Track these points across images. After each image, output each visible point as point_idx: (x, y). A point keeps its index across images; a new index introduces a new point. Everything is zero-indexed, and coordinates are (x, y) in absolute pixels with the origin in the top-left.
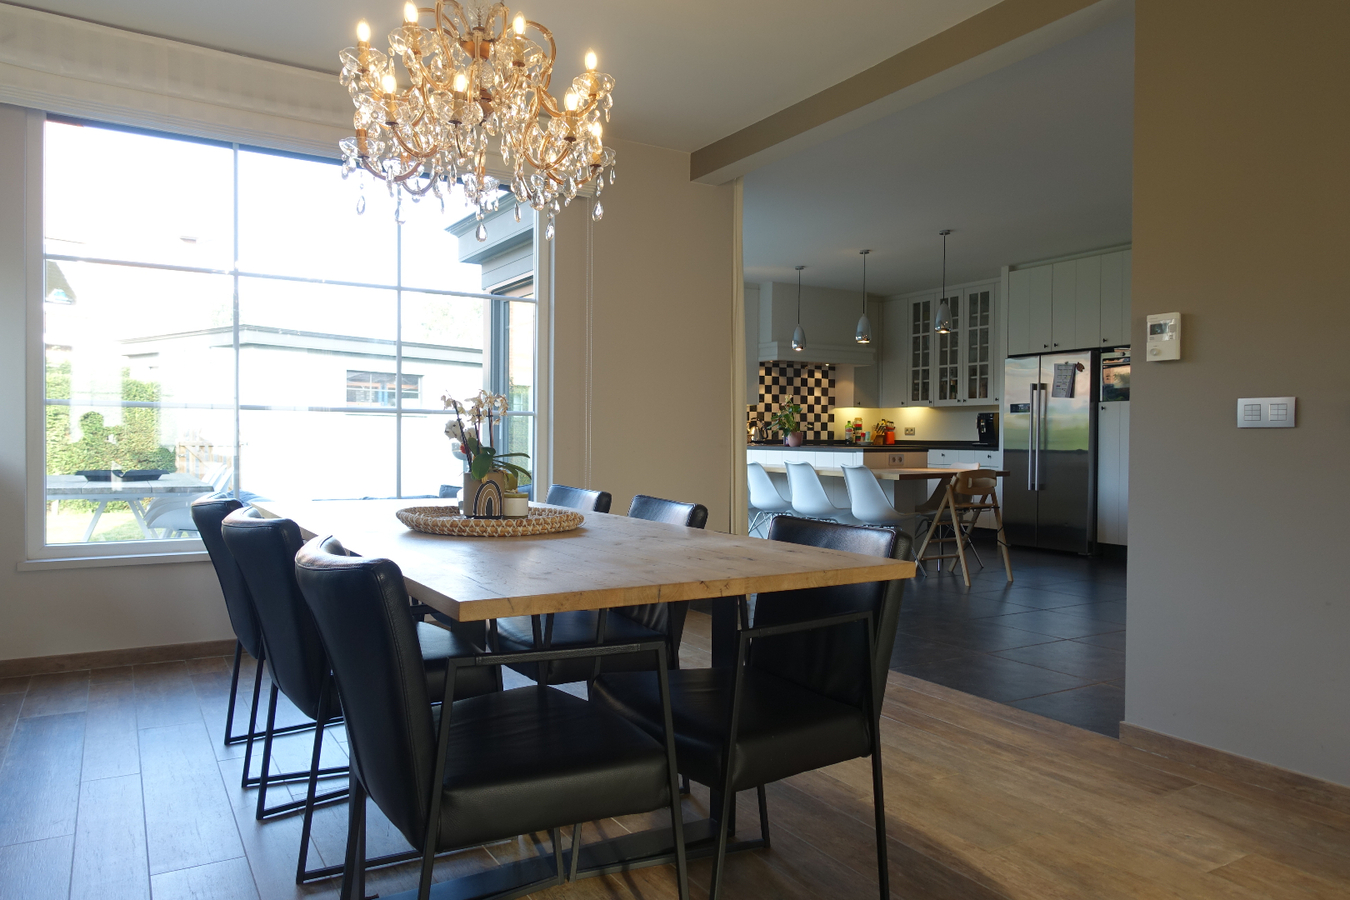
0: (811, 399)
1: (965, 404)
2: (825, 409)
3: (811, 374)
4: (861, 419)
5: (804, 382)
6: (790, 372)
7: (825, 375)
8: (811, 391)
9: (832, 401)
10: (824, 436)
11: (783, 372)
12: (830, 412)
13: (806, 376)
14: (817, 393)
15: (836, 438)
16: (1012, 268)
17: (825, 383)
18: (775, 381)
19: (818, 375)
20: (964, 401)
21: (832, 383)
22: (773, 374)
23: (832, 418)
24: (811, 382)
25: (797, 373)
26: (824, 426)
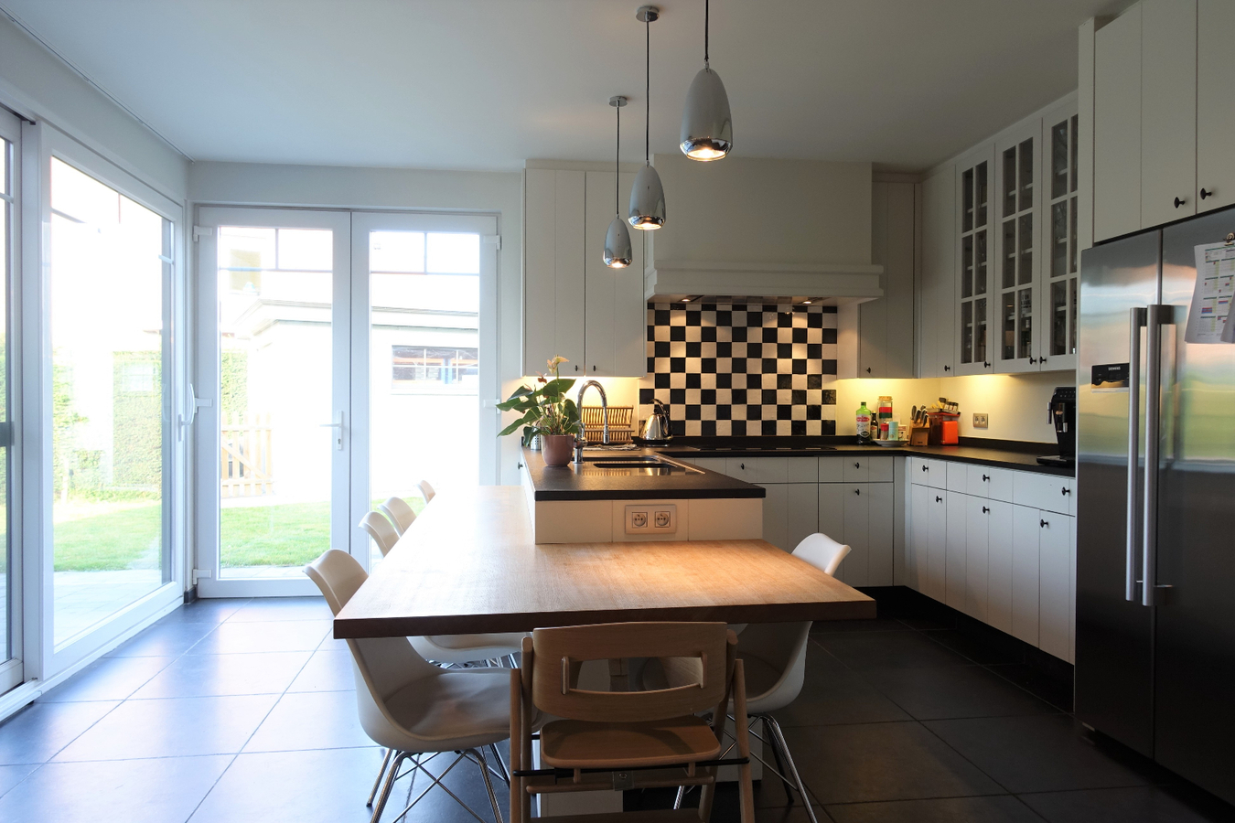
0: (784, 365)
1: (1045, 367)
2: (815, 382)
3: (785, 321)
4: (890, 399)
5: (770, 335)
6: (739, 319)
7: (814, 321)
8: (785, 351)
9: (831, 368)
10: (814, 428)
11: (724, 319)
12: (826, 386)
13: (774, 324)
14: (799, 352)
15: (839, 433)
16: (1102, 20)
17: (815, 335)
18: (708, 335)
19: (800, 322)
20: (1042, 360)
21: (830, 336)
22: (704, 323)
23: (829, 397)
24: (785, 335)
25: (755, 320)
26: (814, 412)
